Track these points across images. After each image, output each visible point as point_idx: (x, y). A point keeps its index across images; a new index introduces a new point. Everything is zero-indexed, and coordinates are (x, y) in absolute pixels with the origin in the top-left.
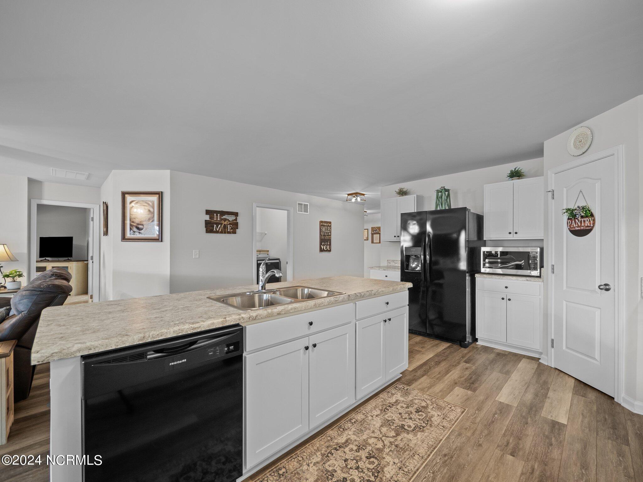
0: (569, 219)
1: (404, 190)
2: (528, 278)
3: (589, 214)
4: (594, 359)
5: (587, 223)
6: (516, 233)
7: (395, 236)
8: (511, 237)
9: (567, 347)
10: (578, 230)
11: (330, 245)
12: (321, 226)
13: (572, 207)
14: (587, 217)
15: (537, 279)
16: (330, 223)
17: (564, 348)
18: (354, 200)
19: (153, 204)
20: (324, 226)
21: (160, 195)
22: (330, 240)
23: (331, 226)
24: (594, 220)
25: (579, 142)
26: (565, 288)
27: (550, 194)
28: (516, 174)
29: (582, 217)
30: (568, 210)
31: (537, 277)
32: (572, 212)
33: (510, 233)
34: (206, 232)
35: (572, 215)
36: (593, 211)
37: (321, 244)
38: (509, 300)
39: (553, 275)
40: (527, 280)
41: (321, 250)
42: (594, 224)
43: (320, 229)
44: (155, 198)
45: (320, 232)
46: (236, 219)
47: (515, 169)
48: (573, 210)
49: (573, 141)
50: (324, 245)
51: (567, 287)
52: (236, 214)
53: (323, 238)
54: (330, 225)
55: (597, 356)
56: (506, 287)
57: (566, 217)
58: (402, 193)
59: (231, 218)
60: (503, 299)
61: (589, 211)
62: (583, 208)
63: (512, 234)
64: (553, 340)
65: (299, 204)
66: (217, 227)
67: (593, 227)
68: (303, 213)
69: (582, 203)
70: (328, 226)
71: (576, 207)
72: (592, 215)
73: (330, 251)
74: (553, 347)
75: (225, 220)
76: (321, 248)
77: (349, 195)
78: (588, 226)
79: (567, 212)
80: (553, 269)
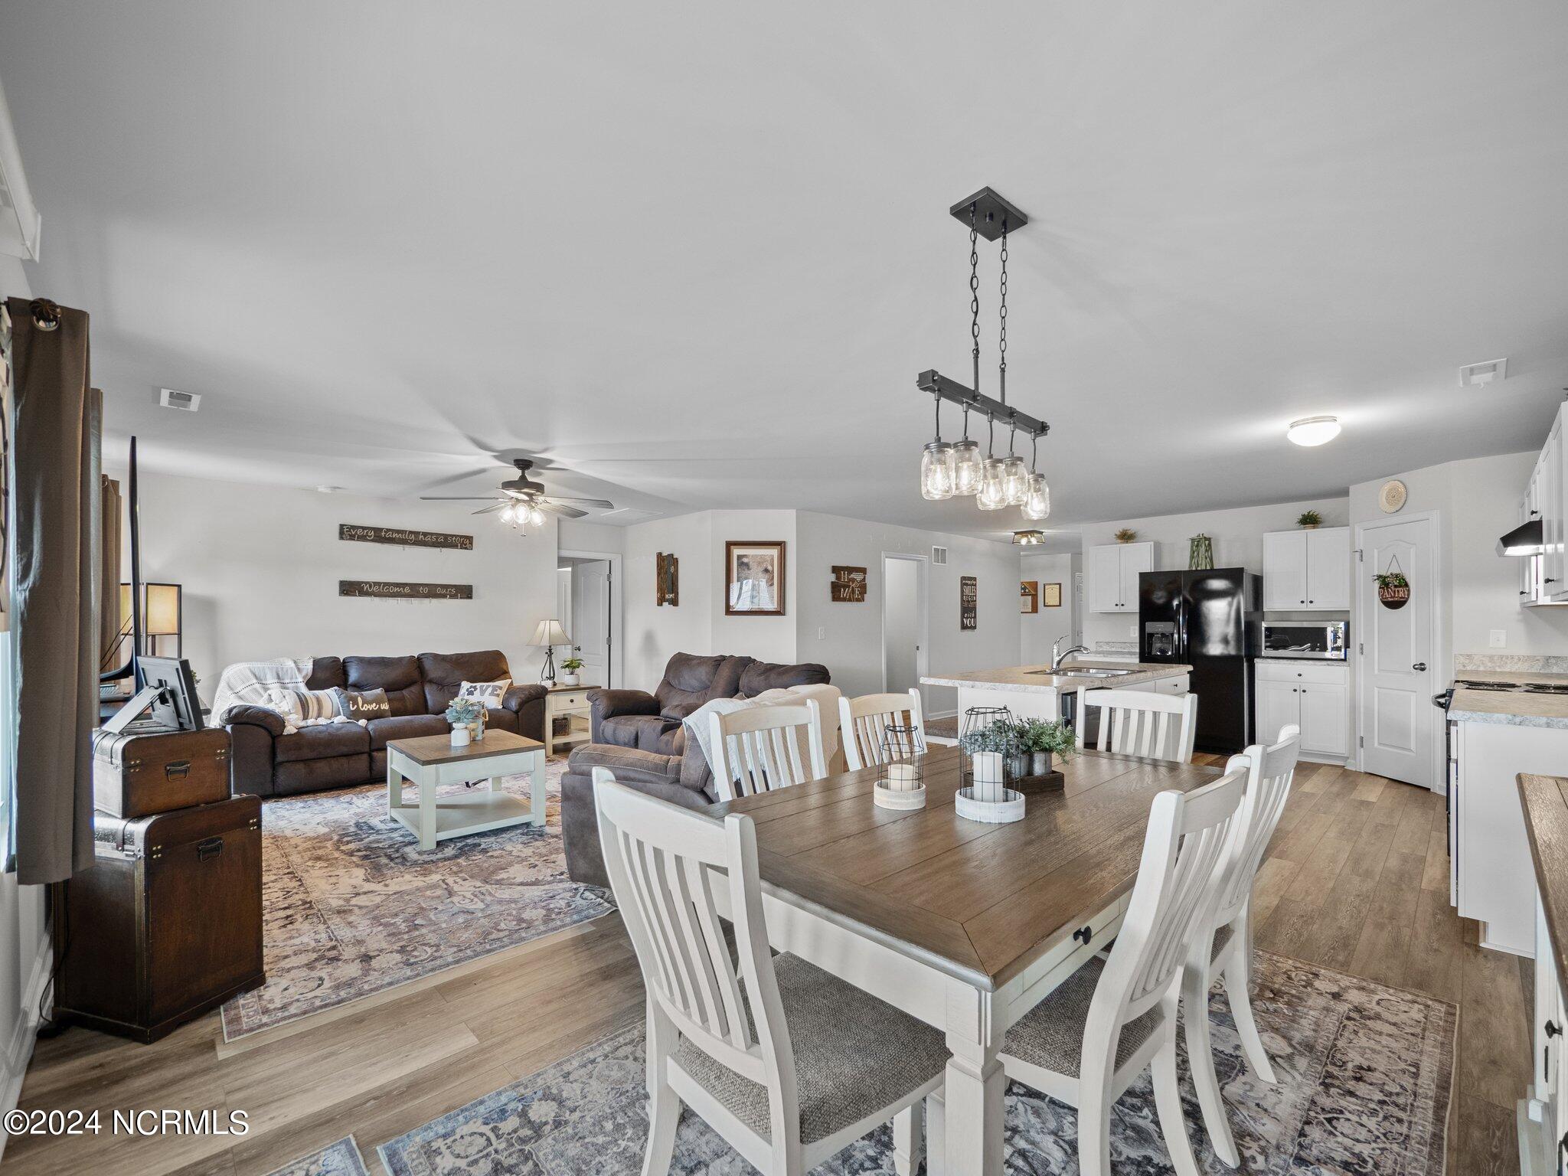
0: (1380, 588)
1: (1129, 532)
2: (1329, 662)
3: (1403, 584)
4: (1410, 750)
5: (1401, 594)
6: (1311, 602)
7: (1117, 605)
8: (1303, 608)
9: (1380, 744)
10: (1392, 601)
11: (975, 617)
12: (963, 585)
13: (1384, 573)
14: (1400, 586)
15: (1341, 663)
16: (975, 579)
17: (1376, 745)
18: (1024, 541)
19: (773, 559)
20: (967, 585)
21: (781, 545)
22: (974, 609)
23: (975, 585)
24: (1409, 591)
25: (1392, 497)
26: (1376, 672)
27: (1358, 555)
28: (1310, 520)
29: (1396, 586)
30: (1380, 577)
31: (1341, 660)
32: (1384, 580)
33: (1302, 602)
34: (833, 601)
35: (1384, 582)
36: (1407, 580)
37: (963, 617)
38: (1304, 691)
39: (1362, 657)
40: (1328, 665)
41: (964, 627)
42: (1409, 595)
43: (962, 592)
44: (774, 552)
45: (962, 596)
46: (864, 579)
47: (1309, 513)
48: (1385, 577)
49: (1385, 495)
50: (967, 618)
51: (1379, 670)
52: (863, 571)
53: (966, 605)
54: (974, 582)
55: (1413, 747)
56: (1300, 675)
57: (1377, 584)
58: (1126, 537)
59: (858, 577)
60: (1295, 690)
61: (1404, 580)
62: (1397, 576)
63: (1305, 603)
64: (1362, 738)
65: (937, 550)
66: (845, 591)
67: (1407, 599)
68: (940, 564)
69: (1396, 571)
70: (973, 585)
71: (1389, 574)
72: (1406, 585)
73: (975, 628)
74: (1362, 746)
75: (853, 580)
76: (962, 622)
77: (1016, 533)
78: (1402, 598)
79: (1378, 579)
80: (1362, 649)
